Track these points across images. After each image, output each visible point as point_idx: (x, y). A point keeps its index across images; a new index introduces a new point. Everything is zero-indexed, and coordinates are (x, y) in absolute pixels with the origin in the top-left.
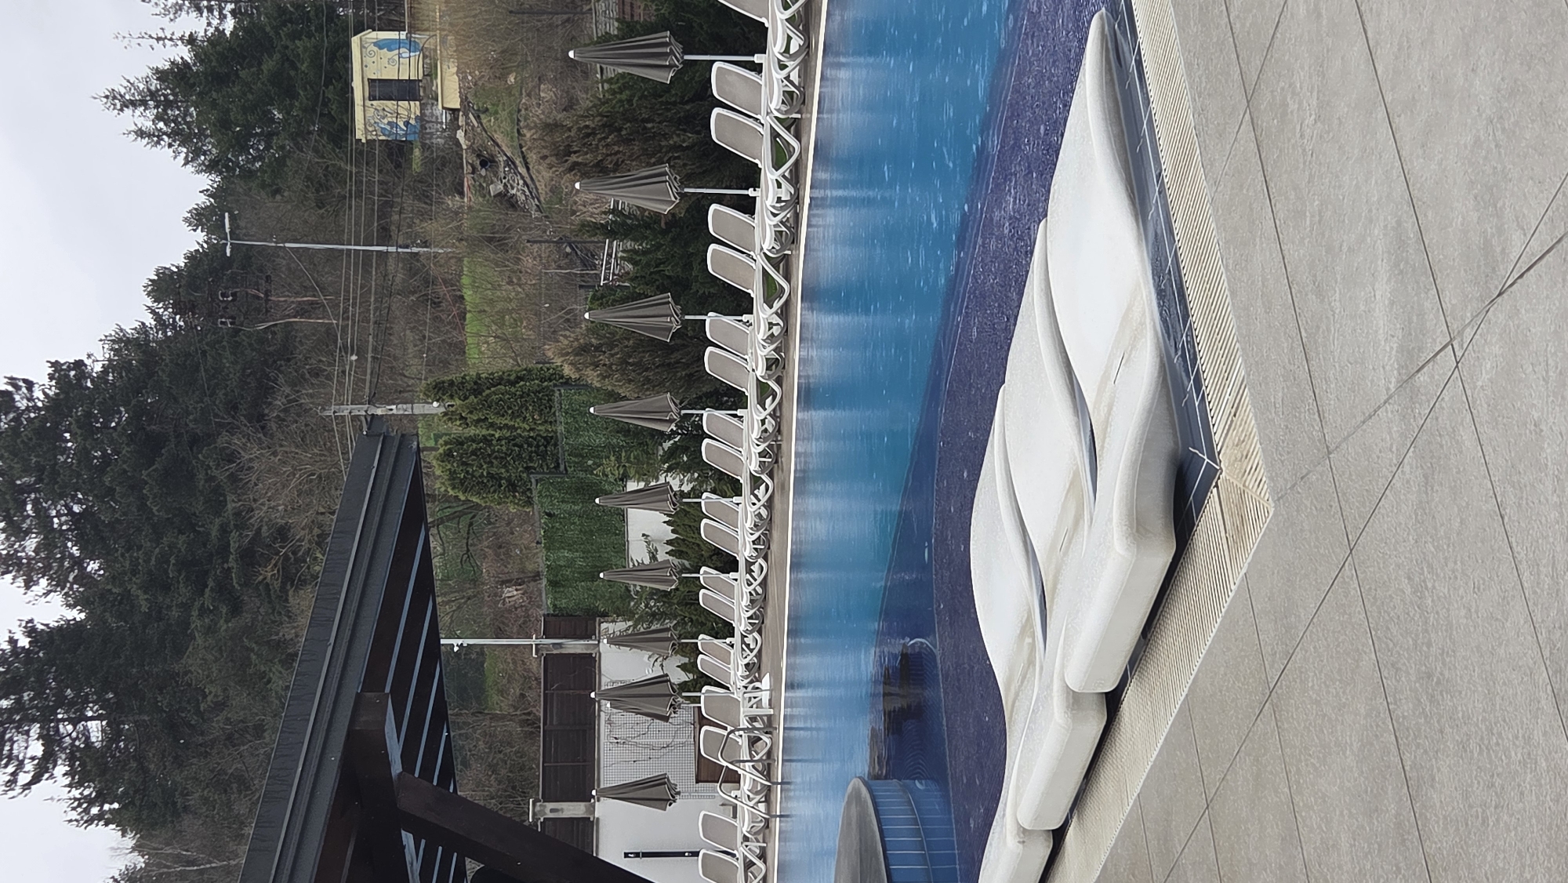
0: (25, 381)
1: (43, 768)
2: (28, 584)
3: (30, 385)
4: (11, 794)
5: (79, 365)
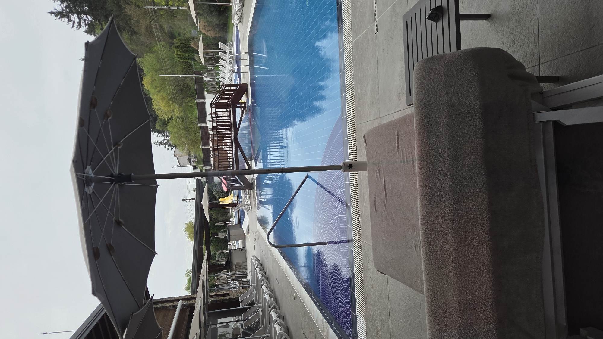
4: (74, 29)
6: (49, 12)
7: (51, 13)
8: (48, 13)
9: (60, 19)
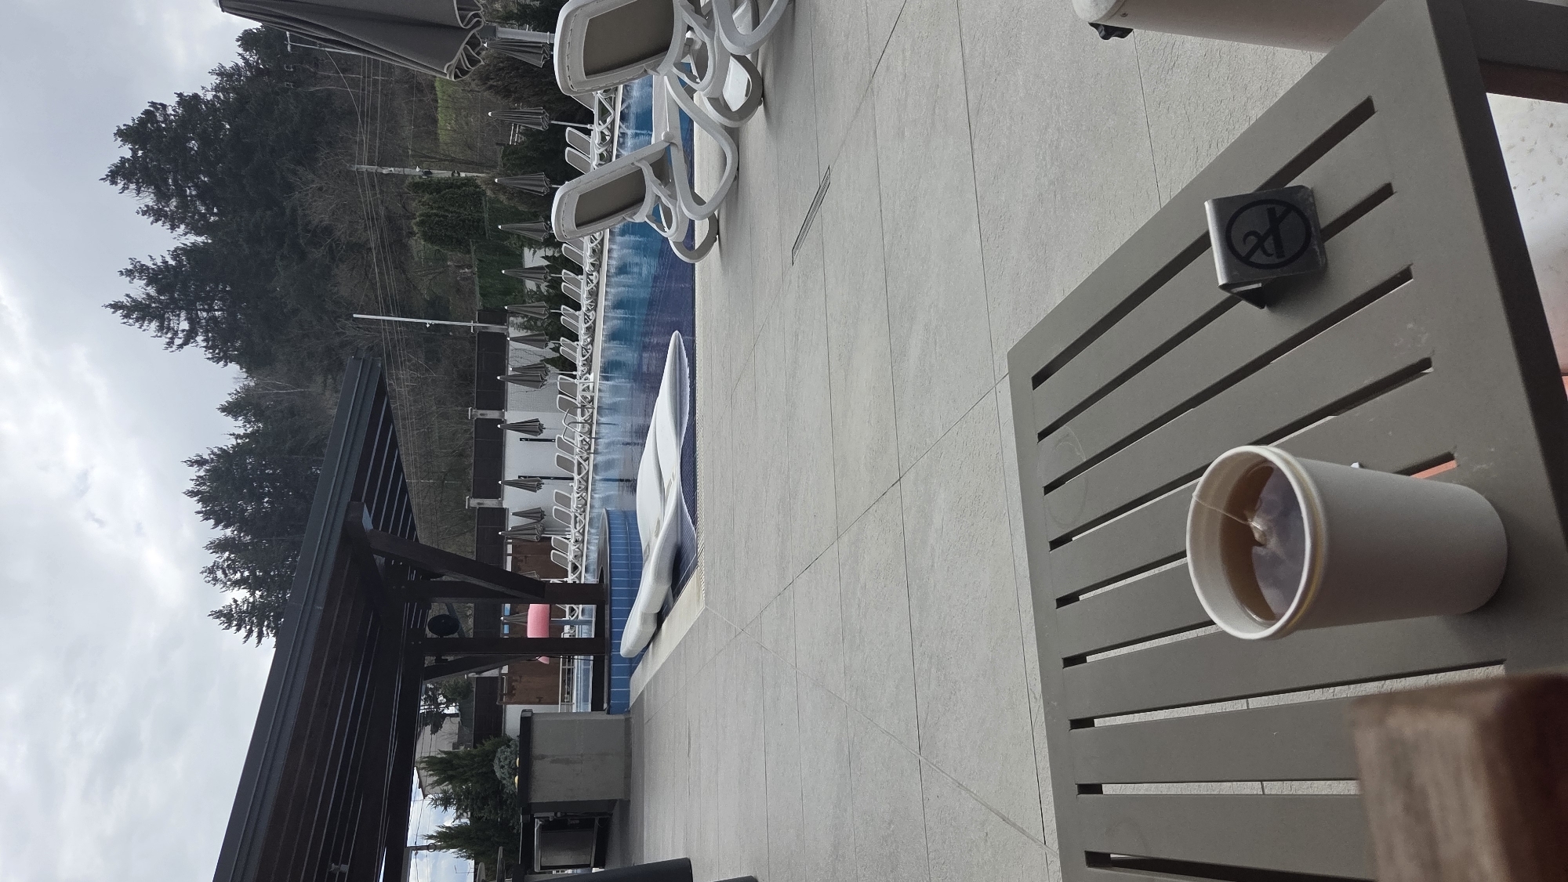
0: (161, 104)
1: (190, 337)
2: (173, 228)
3: (164, 106)
4: (170, 349)
5: (196, 96)
6: (111, 305)
7: (116, 306)
8: (107, 307)
9: (137, 325)
